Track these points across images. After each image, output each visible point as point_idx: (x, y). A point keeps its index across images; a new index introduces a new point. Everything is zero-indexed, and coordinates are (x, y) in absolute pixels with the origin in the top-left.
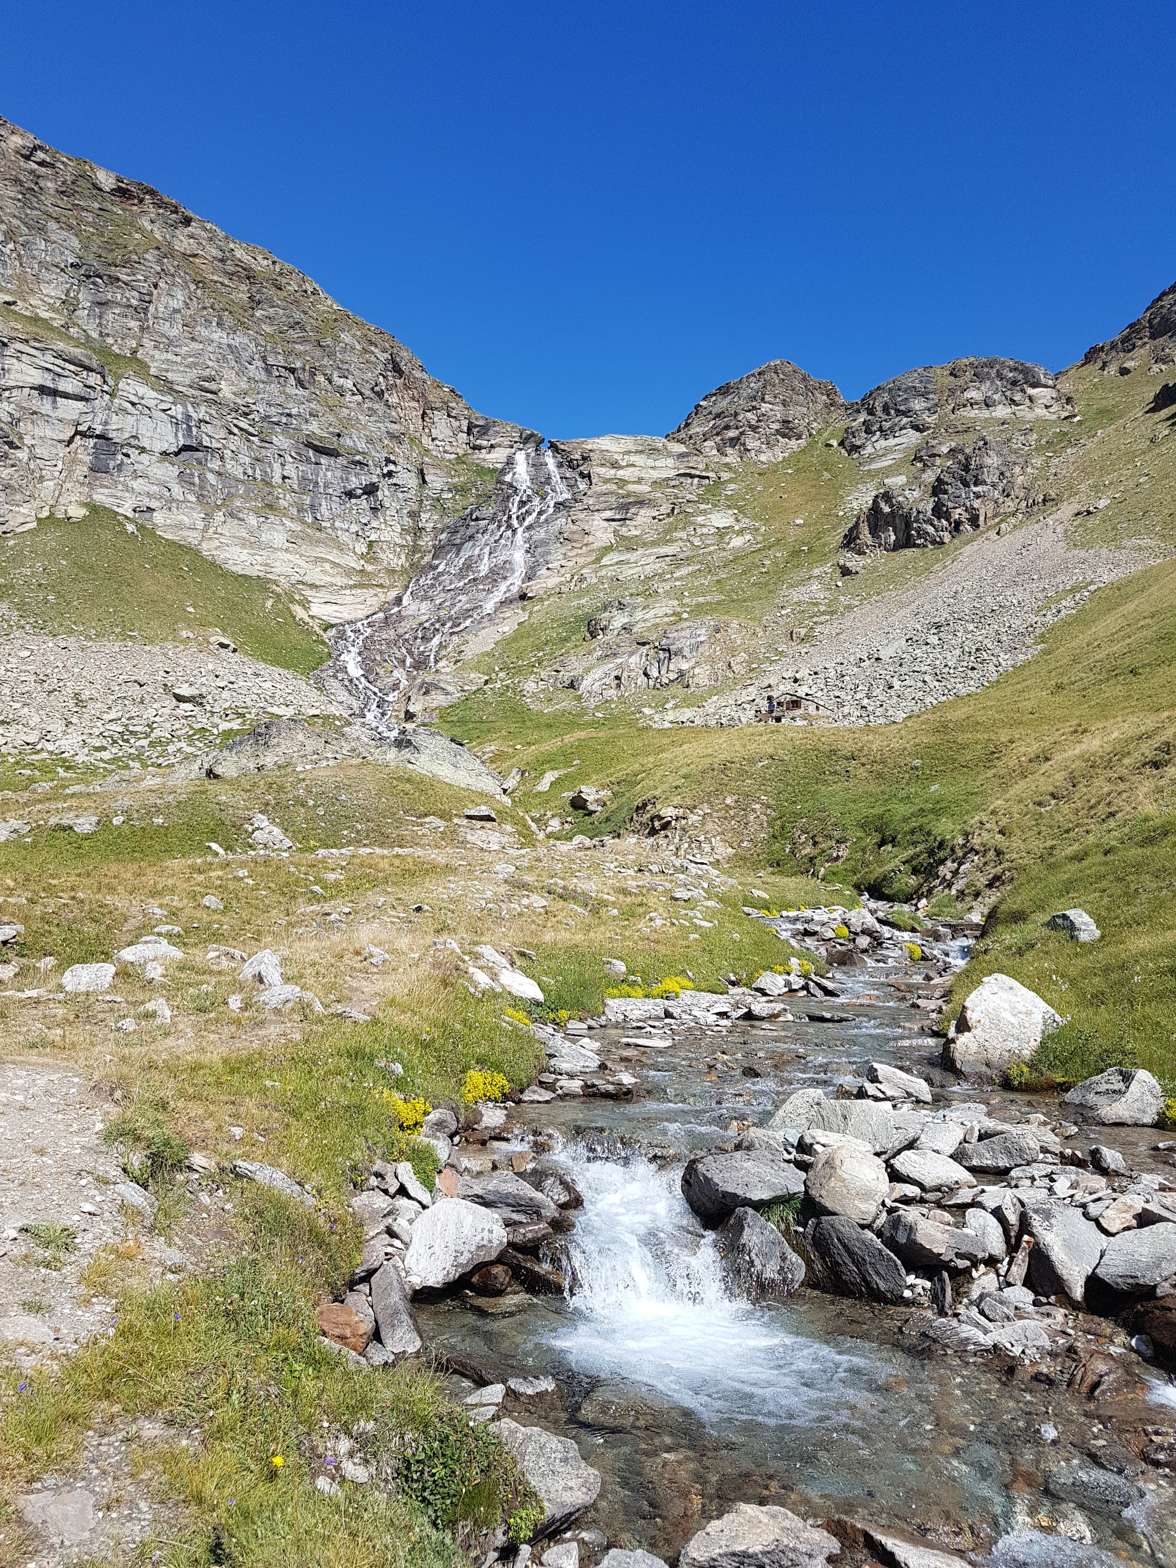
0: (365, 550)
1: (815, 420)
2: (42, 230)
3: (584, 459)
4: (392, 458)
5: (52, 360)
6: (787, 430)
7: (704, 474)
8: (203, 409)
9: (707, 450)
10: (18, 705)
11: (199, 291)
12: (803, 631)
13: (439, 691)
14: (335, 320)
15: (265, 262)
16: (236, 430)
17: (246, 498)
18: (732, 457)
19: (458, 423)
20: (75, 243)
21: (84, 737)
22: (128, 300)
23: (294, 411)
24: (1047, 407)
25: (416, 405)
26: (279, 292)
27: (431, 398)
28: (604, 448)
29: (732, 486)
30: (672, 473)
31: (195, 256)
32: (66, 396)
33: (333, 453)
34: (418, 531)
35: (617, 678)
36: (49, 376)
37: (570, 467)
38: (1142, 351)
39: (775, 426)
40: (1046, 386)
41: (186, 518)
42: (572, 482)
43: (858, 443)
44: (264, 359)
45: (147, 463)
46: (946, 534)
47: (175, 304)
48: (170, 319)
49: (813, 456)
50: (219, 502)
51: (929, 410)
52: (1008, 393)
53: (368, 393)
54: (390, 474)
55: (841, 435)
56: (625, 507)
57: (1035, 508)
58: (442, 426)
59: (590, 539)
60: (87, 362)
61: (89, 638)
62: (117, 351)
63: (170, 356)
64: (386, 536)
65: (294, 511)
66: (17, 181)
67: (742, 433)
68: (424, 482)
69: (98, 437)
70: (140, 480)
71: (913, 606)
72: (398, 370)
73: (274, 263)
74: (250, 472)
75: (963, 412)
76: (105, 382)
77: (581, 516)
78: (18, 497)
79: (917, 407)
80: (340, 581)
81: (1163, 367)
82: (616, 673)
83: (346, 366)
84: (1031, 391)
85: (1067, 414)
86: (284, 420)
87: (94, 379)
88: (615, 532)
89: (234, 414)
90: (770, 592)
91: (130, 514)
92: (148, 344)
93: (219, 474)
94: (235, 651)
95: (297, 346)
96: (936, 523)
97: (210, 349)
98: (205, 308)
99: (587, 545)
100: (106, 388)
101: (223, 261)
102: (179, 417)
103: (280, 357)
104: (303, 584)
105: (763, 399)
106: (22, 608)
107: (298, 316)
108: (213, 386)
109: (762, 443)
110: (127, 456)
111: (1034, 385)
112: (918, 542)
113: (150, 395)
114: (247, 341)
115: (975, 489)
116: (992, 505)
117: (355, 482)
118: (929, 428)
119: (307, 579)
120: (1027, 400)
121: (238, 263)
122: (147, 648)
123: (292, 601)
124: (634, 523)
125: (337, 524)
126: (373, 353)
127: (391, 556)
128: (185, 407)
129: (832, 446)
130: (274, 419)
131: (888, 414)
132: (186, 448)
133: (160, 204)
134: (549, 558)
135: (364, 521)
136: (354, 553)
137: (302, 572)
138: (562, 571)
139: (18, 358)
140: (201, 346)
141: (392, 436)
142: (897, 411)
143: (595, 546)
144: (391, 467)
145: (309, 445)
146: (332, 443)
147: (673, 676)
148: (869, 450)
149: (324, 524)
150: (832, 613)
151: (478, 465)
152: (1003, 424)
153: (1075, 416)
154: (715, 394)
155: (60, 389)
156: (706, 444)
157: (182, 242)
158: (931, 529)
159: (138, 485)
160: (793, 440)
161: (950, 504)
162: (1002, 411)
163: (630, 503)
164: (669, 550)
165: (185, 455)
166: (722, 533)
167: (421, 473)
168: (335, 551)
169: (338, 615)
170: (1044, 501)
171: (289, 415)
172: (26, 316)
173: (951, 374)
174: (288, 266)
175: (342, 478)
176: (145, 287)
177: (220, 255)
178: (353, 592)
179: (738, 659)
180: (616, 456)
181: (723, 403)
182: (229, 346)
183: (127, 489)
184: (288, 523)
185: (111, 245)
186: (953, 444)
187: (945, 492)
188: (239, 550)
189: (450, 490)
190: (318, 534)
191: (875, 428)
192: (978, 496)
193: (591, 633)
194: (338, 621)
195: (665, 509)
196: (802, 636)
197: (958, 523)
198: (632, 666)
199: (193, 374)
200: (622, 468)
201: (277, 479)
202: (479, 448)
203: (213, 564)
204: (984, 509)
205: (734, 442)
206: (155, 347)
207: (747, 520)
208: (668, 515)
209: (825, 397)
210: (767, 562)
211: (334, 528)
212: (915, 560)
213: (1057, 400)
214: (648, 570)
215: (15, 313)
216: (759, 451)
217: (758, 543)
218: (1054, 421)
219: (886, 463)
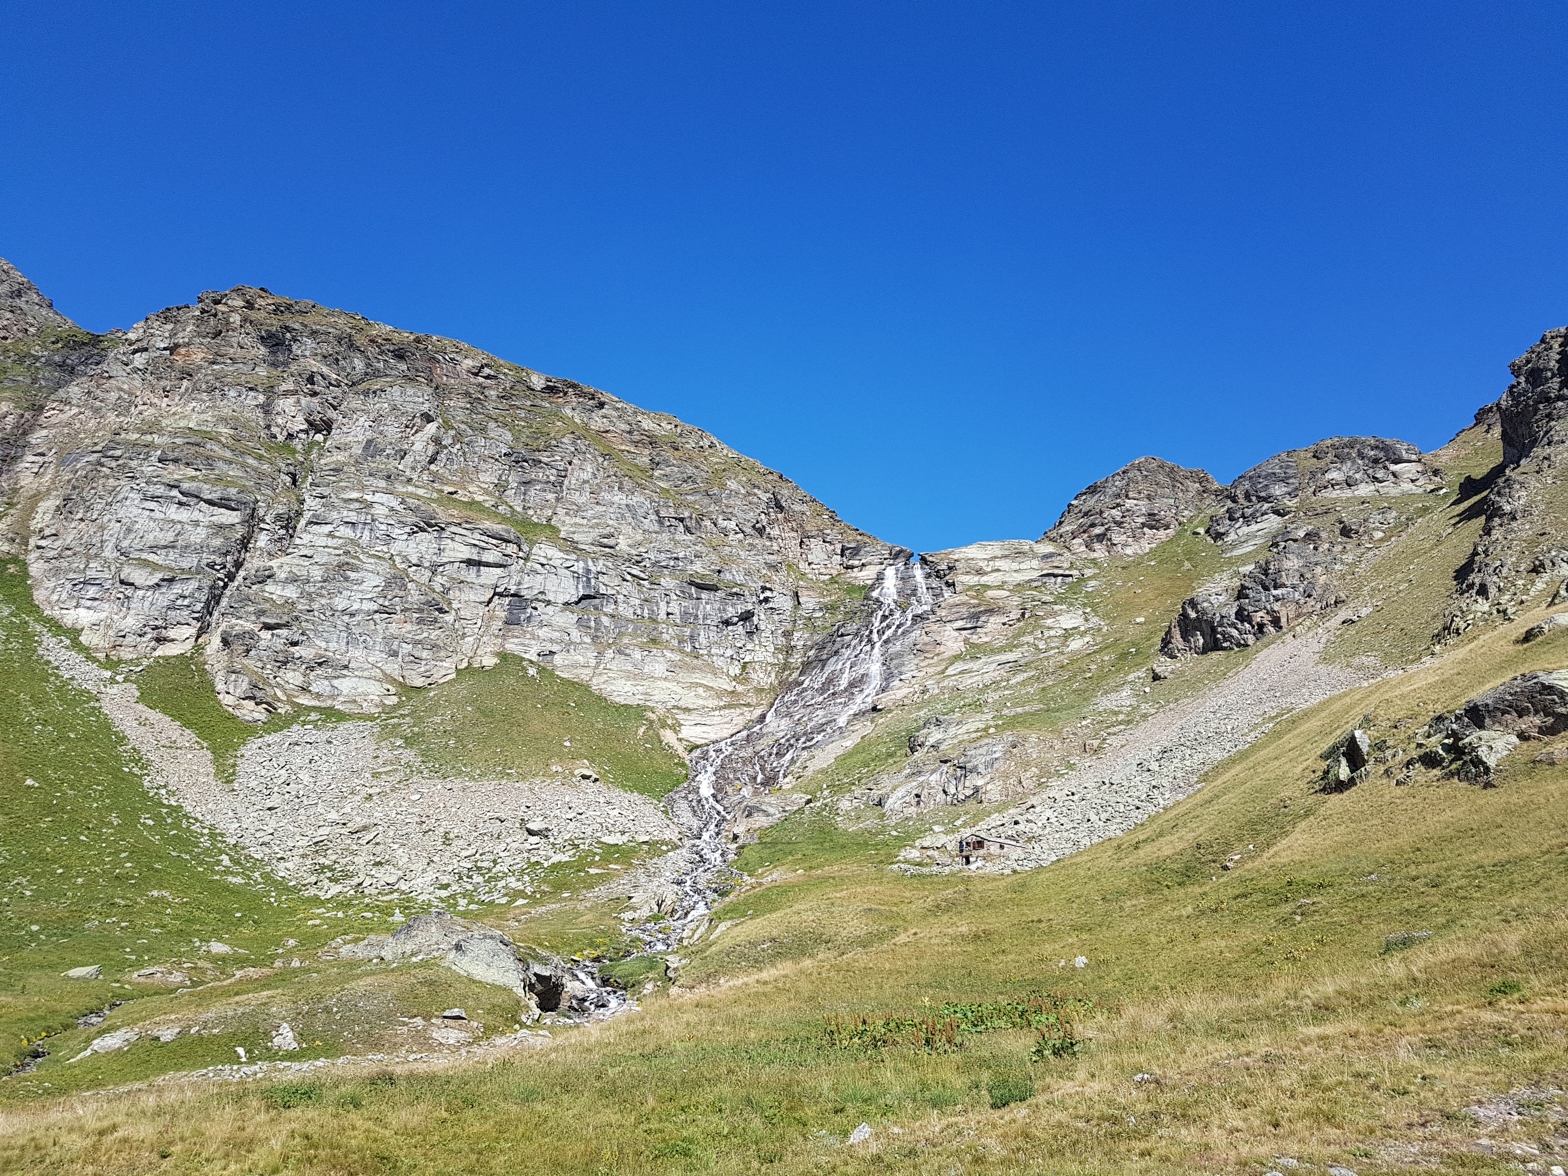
0: (738, 672)
1: (1186, 509)
2: (484, 430)
3: (950, 568)
4: (768, 585)
5: (479, 537)
6: (1153, 522)
7: (1067, 572)
8: (601, 562)
9: (1076, 547)
10: (396, 846)
11: (606, 463)
12: (1096, 743)
13: (760, 814)
14: (724, 470)
15: (669, 427)
16: (628, 577)
17: (634, 635)
18: (1100, 552)
19: (832, 547)
20: (509, 436)
21: (438, 875)
22: (548, 477)
23: (681, 555)
24: (1413, 481)
25: (795, 534)
26: (676, 453)
27: (808, 528)
28: (971, 556)
29: (1093, 583)
30: (1035, 574)
31: (607, 432)
32: (488, 565)
33: (713, 588)
34: (789, 650)
35: (918, 796)
36: (475, 550)
37: (937, 576)
39: (1141, 520)
40: (1410, 461)
41: (581, 658)
42: (938, 591)
43: (1222, 530)
44: (657, 513)
45: (551, 613)
46: (1250, 636)
47: (585, 476)
48: (580, 490)
49: (1179, 546)
50: (611, 641)
51: (1290, 494)
52: (1370, 471)
53: (748, 530)
54: (766, 600)
55: (1208, 522)
56: (975, 616)
57: (1329, 609)
58: (817, 551)
59: (942, 648)
60: (506, 535)
61: (473, 778)
62: (536, 520)
63: (578, 520)
64: (760, 656)
65: (675, 643)
66: (467, 394)
67: (1107, 530)
68: (799, 603)
69: (513, 595)
70: (545, 629)
72: (780, 507)
73: (676, 426)
74: (639, 612)
75: (1325, 494)
76: (520, 550)
77: (934, 627)
78: (442, 654)
79: (1278, 493)
80: (712, 703)
82: (915, 792)
83: (730, 510)
84: (1393, 467)
85: (1432, 487)
86: (672, 563)
87: (511, 549)
88: (966, 641)
89: (627, 564)
90: (1085, 699)
91: (535, 658)
92: (561, 511)
93: (613, 616)
94: (596, 780)
95: (689, 497)
96: (1239, 626)
97: (611, 510)
98: (609, 476)
99: (938, 654)
100: (521, 554)
101: (630, 432)
102: (580, 571)
103: (671, 510)
104: (678, 708)
105: (1127, 496)
106: (425, 755)
107: (690, 470)
108: (611, 542)
109: (1128, 537)
110: (535, 609)
111: (1397, 462)
112: (1225, 645)
113: (556, 555)
114: (643, 500)
115: (1275, 592)
116: (1293, 607)
117: (731, 612)
118: (1289, 512)
119: (682, 704)
120: (1391, 477)
121: (644, 432)
122: (517, 785)
123: (664, 725)
124: (984, 630)
125: (713, 651)
126: (755, 495)
127: (762, 675)
128: (586, 562)
129: (1199, 534)
130: (663, 564)
131: (1250, 501)
132: (585, 597)
133: (582, 394)
134: (904, 669)
135: (739, 645)
136: (728, 675)
137: (677, 697)
138: (913, 682)
139: (452, 539)
140: (604, 508)
141: (771, 566)
142: (1258, 497)
143: (946, 655)
144: (768, 594)
145: (692, 583)
146: (714, 580)
147: (969, 792)
148: (1232, 537)
149: (701, 652)
150: (1129, 722)
151: (849, 583)
152: (1363, 503)
153: (1441, 488)
154: (1085, 494)
155: (484, 560)
156: (1074, 541)
157: (597, 422)
158: (1235, 633)
159: (543, 633)
160: (1162, 530)
161: (1251, 609)
162: (1365, 490)
163: (980, 612)
164: (1011, 656)
165: (585, 603)
166: (1068, 634)
167: (796, 595)
168: (709, 675)
169: (705, 735)
170: (1336, 602)
171: (677, 559)
172: (464, 502)
173: (1314, 456)
174: (688, 427)
175: (719, 609)
176: (561, 465)
177: (627, 428)
178: (722, 712)
179: (1028, 774)
180: (981, 564)
181: (1091, 502)
182: (627, 505)
183: (534, 637)
184: (668, 654)
185: (538, 434)
186: (1310, 528)
187: (1247, 597)
188: (623, 682)
189: (821, 609)
190: (695, 661)
191: (1238, 515)
192: (1278, 599)
193: (911, 749)
194: (703, 742)
195: (1015, 614)
196: (1093, 748)
197: (1261, 626)
198: (933, 784)
199: (595, 534)
200: (986, 573)
201: (662, 616)
202: (852, 567)
203: (600, 698)
204: (1284, 612)
205: (1100, 538)
206: (567, 514)
207: (1096, 619)
208: (1018, 620)
209: (1197, 485)
210: (1093, 667)
211: (710, 655)
212: (1218, 664)
213: (1423, 473)
214: (987, 679)
215: (455, 500)
216: (1125, 545)
217: (1096, 645)
218: (1420, 495)
219: (1248, 549)
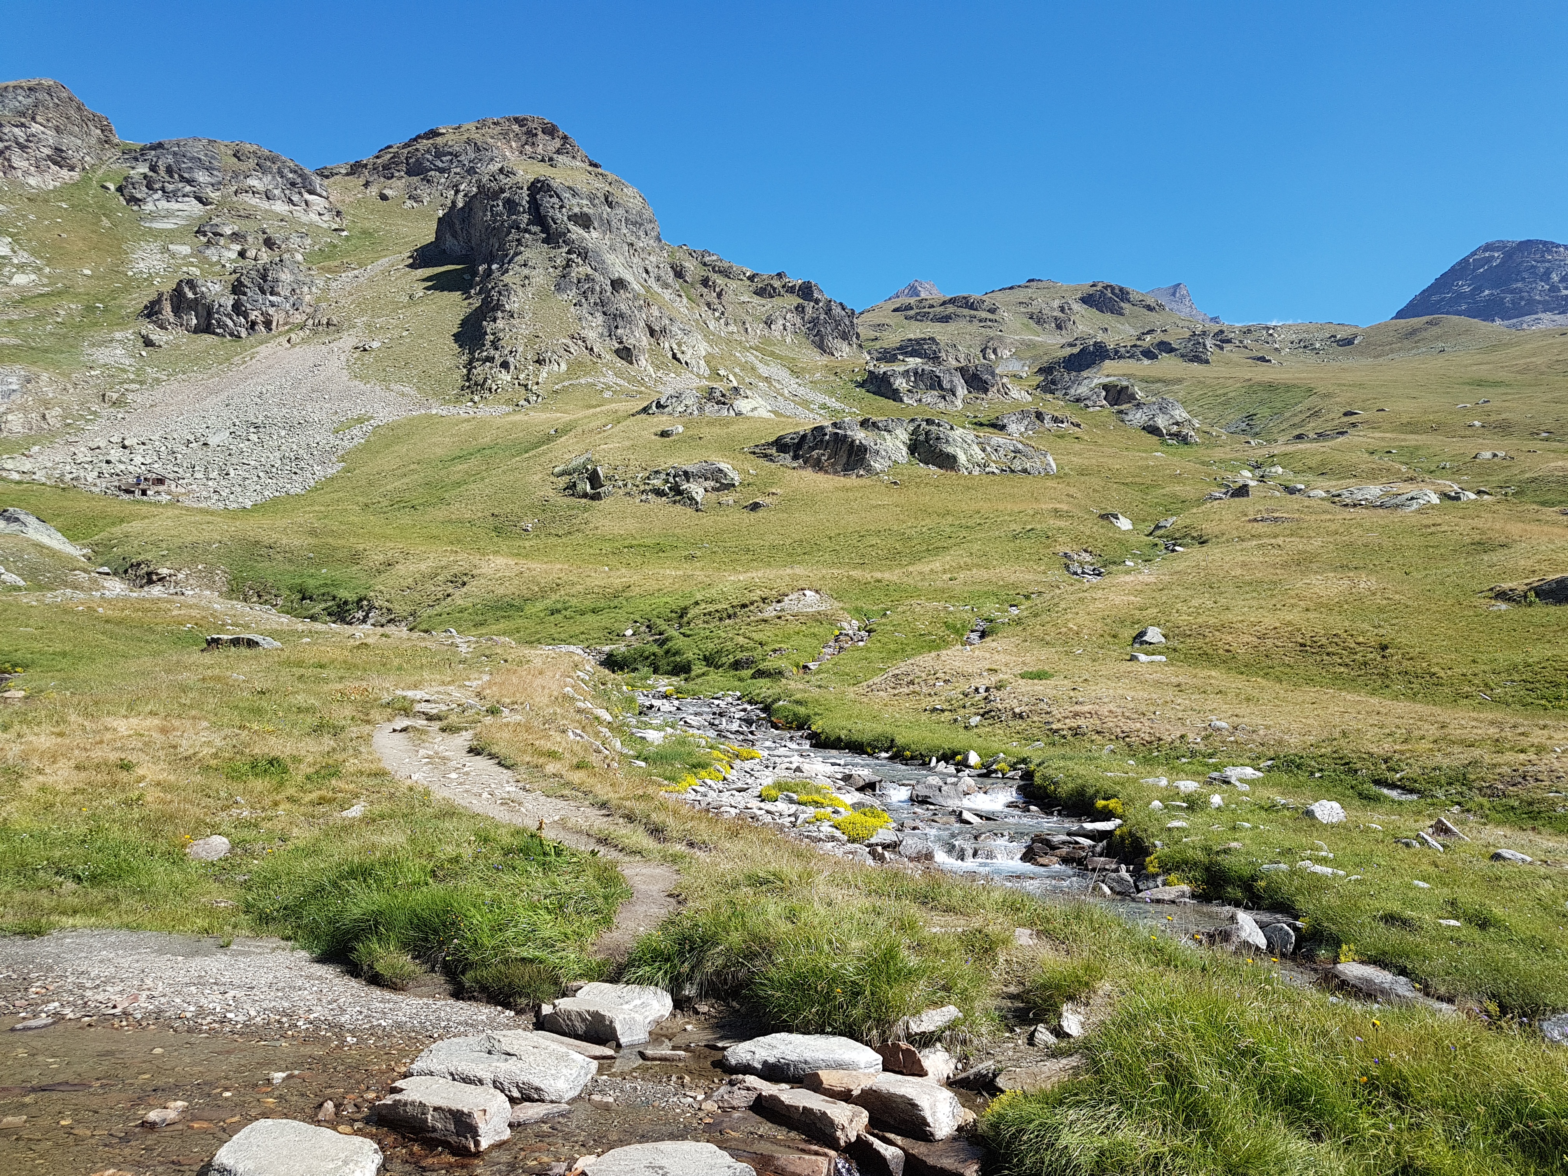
1: (88, 154)
6: (59, 158)
12: (115, 396)
24: (320, 214)
38: (399, 183)
39: (47, 151)
40: (321, 196)
43: (139, 196)
46: (244, 330)
49: (88, 195)
51: (213, 185)
52: (287, 192)
55: (120, 180)
57: (320, 328)
67: (7, 148)
71: (223, 396)
75: (245, 197)
79: (201, 179)
81: (415, 205)
84: (307, 196)
85: (336, 226)
90: (72, 347)
96: (235, 318)
105: (33, 119)
109: (31, 165)
111: (312, 192)
112: (218, 331)
115: (271, 298)
116: (283, 315)
118: (211, 203)
120: (303, 204)
129: (108, 189)
131: (172, 177)
142: (181, 176)
148: (150, 206)
150: (141, 383)
152: (282, 220)
153: (343, 230)
158: (230, 323)
160: (66, 170)
161: (248, 306)
162: (280, 207)
170: (328, 324)
173: (235, 155)
179: (52, 412)
186: (236, 228)
187: (245, 294)
191: (156, 186)
192: (273, 305)
196: (114, 399)
197: (253, 324)
204: (277, 317)
207: (26, 255)
209: (99, 132)
210: (61, 311)
212: (215, 347)
213: (330, 210)
216: (26, 173)
217: (44, 286)
218: (326, 230)
219: (169, 226)
